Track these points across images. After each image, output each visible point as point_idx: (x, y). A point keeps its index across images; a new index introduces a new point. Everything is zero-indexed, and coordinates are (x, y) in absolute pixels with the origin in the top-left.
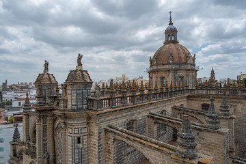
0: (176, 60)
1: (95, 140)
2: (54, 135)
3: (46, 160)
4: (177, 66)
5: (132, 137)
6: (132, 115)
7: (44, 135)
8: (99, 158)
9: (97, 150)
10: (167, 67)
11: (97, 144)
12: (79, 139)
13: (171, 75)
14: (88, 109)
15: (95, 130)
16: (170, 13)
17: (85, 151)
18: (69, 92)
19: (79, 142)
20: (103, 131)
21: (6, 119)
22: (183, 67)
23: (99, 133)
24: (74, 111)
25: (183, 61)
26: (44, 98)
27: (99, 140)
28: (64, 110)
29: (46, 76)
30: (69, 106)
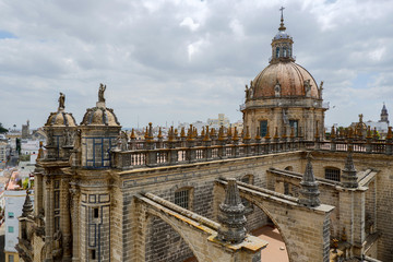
0: (287, 91)
1: (118, 213)
2: (70, 205)
3: (57, 242)
4: (287, 102)
5: (167, 210)
6: (186, 178)
7: (56, 205)
8: (124, 241)
9: (121, 229)
10: (270, 102)
11: (121, 220)
12: (96, 210)
13: (276, 117)
14: (110, 166)
15: (119, 198)
16: (282, 9)
17: (105, 230)
18: (83, 140)
19: (96, 216)
20: (132, 201)
21: (19, 183)
22: (297, 103)
23: (125, 203)
24: (89, 168)
25: (299, 93)
26: (57, 149)
27: (124, 213)
28: (77, 168)
29: (60, 116)
30: (84, 161)
